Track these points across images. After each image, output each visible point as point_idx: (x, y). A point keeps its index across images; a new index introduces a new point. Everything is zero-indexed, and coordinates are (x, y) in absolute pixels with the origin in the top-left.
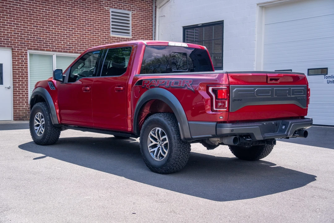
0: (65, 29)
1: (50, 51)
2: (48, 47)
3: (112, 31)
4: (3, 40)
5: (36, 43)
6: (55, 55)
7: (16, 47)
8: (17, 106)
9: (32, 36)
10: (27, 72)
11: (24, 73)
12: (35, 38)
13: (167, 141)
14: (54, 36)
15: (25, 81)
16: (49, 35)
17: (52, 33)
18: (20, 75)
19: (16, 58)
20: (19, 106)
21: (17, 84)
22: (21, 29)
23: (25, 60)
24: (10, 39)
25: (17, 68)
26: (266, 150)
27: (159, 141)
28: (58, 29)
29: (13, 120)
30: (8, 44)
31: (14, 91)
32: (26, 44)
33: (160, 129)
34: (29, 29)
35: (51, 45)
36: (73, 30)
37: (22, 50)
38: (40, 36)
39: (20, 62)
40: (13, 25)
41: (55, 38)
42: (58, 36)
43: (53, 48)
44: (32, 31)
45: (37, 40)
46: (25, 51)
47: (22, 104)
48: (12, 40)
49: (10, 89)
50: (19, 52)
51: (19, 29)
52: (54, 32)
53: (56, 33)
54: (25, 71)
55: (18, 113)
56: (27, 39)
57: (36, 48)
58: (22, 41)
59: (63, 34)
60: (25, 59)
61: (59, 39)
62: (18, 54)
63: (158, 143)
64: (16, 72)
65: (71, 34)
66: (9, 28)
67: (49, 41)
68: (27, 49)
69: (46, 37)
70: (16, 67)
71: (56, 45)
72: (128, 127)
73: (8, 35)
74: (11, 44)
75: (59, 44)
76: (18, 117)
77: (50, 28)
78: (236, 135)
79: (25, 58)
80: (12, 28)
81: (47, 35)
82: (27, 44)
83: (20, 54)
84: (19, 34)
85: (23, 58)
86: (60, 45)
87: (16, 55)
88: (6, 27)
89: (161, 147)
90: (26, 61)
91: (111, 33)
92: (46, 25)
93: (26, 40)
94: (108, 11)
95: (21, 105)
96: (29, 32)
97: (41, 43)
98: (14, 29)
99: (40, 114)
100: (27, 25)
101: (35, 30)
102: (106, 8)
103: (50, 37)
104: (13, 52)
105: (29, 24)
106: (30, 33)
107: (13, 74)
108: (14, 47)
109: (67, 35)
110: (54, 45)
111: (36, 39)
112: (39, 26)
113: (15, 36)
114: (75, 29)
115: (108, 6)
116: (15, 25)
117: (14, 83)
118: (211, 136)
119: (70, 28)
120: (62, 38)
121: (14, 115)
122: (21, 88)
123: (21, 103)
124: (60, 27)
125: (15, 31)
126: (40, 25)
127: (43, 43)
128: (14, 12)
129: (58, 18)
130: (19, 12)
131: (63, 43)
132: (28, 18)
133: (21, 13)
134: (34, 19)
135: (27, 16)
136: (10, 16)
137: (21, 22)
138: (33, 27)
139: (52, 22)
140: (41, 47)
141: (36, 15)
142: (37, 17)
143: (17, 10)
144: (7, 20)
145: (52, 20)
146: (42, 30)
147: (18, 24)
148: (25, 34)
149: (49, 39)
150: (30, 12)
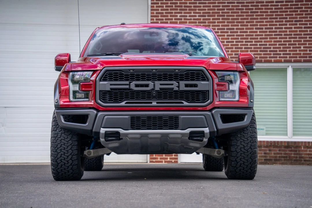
0: (308, 26)
1: (280, 62)
2: (278, 56)
5: (259, 52)
6: (290, 67)
9: (253, 43)
14: (288, 39)
16: (280, 38)
22: (237, 35)
28: (295, 28)
34: (248, 34)
35: (282, 53)
38: (265, 42)
40: (225, 30)
41: (291, 41)
42: (296, 38)
43: (287, 57)
45: (260, 48)
51: (234, 35)
53: (291, 35)
58: (238, 51)
67: (280, 48)
69: (275, 41)
71: (292, 53)
77: (282, 28)
81: (276, 38)
86: (299, 52)
92: (276, 25)
93: (243, 49)
98: (227, 35)
100: (246, 29)
101: (258, 33)
103: (281, 41)
105: (249, 27)
106: (251, 39)
110: (288, 52)
112: (264, 27)
116: (229, 31)
120: (303, 40)
124: (300, 24)
125: (228, 39)
126: (266, 25)
127: (270, 51)
128: (229, 13)
129: (297, 11)
130: (235, 13)
131: (304, 47)
132: (248, 19)
133: (238, 13)
134: (257, 19)
135: (247, 16)
136: (222, 19)
137: (238, 26)
138: (254, 30)
139: (287, 18)
140: (267, 57)
141: (261, 12)
142: (263, 15)
143: (233, 9)
144: (219, 26)
145: (286, 15)
146: (270, 32)
147: (233, 29)
148: (243, 42)
149: (279, 45)
150: (253, 9)
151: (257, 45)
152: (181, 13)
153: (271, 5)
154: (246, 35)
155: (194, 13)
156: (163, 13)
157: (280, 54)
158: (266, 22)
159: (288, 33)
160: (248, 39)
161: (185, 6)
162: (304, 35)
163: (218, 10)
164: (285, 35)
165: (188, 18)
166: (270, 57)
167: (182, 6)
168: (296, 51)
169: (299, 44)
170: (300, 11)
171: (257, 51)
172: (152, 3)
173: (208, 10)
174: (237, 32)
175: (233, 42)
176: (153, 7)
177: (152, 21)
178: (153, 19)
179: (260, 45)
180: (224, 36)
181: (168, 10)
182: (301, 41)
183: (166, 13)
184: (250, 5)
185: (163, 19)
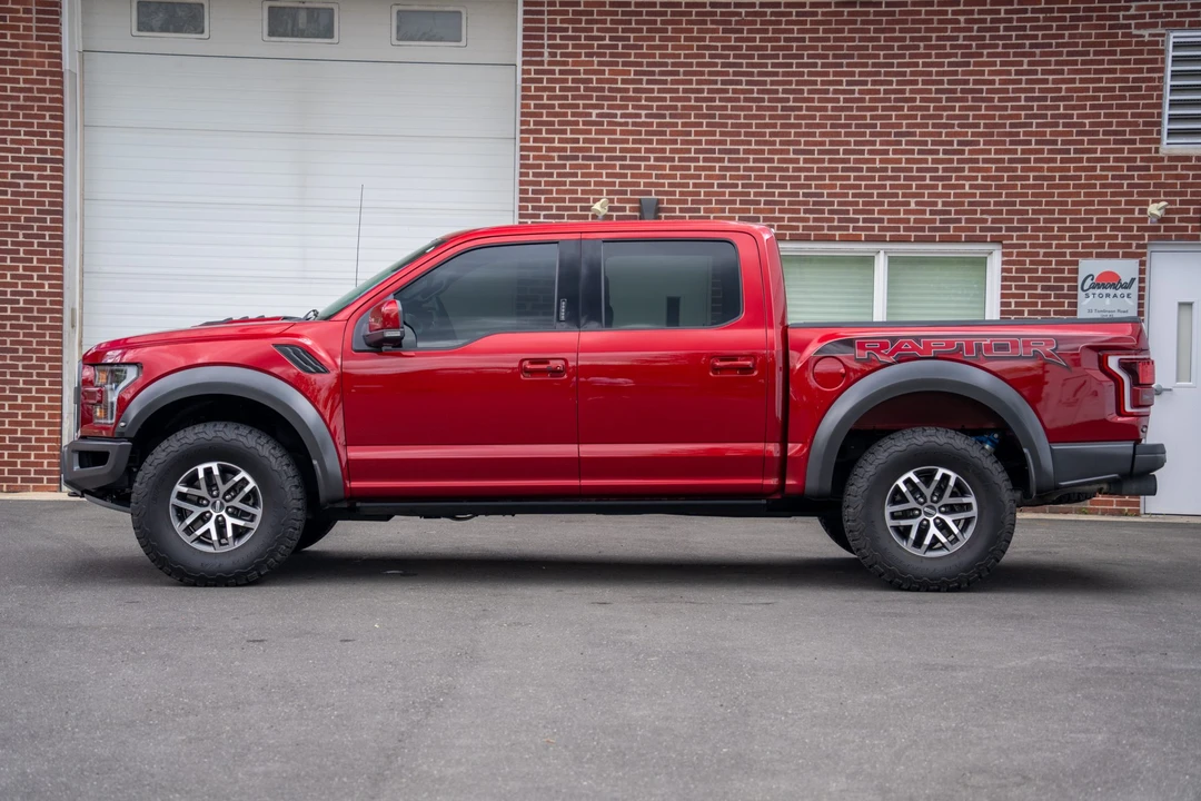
0: (929, 147)
1: (856, 240)
2: (851, 225)
3: (1171, 133)
5: (802, 215)
6: (882, 252)
9: (788, 190)
14: (877, 182)
16: (856, 178)
22: (745, 169)
24: (702, 207)
28: (895, 152)
34: (775, 165)
35: (861, 217)
36: (967, 148)
38: (817, 187)
40: (717, 155)
41: (883, 187)
42: (898, 178)
43: (873, 229)
44: (786, 169)
45: (806, 203)
51: (738, 169)
53: (886, 170)
56: (767, 203)
57: (801, 231)
58: (749, 211)
61: (900, 192)
65: (955, 165)
66: (703, 168)
67: (856, 203)
69: (842, 187)
71: (886, 217)
73: (698, 194)
77: (861, 152)
81: (847, 178)
82: (767, 219)
86: (902, 216)
88: (692, 165)
91: (1165, 139)
92: (847, 143)
93: (762, 206)
94: (1157, 43)
96: (778, 174)
97: (822, 211)
98: (721, 169)
100: (771, 152)
101: (801, 164)
102: (1146, 32)
103: (861, 186)
105: (777, 147)
106: (782, 178)
109: (935, 170)
110: (876, 216)
111: (801, 199)
112: (817, 148)
113: (724, 194)
114: (976, 143)
115: (1155, 25)
116: (727, 157)
119: (950, 143)
120: (915, 183)
124: (908, 143)
125: (724, 177)
127: (831, 212)
128: (725, 108)
129: (902, 108)
130: (742, 108)
131: (917, 204)
132: (774, 126)
133: (750, 108)
134: (799, 126)
135: (771, 117)
136: (708, 125)
137: (749, 143)
138: (792, 156)
139: (875, 126)
140: (822, 228)
141: (808, 109)
142: (814, 117)
143: (738, 100)
144: (699, 142)
145: (872, 118)
146: (831, 161)
147: (737, 151)
148: (760, 186)
149: (854, 195)
150: (787, 100)
151: (797, 195)
152: (602, 107)
153: (835, 91)
154: (770, 169)
155: (634, 107)
156: (553, 106)
157: (857, 220)
158: (822, 134)
159: (878, 165)
160: (774, 178)
161: (611, 90)
162: (919, 170)
163: (697, 100)
164: (869, 170)
165: (619, 120)
166: (830, 228)
167: (603, 90)
168: (898, 212)
169: (904, 195)
170: (910, 109)
171: (798, 211)
172: (524, 81)
173: (672, 99)
174: (747, 160)
175: (736, 186)
176: (529, 89)
177: (524, 127)
178: (528, 123)
179: (805, 195)
180: (713, 169)
181: (566, 98)
182: (910, 187)
183: (561, 106)
184: (780, 88)
185: (552, 123)
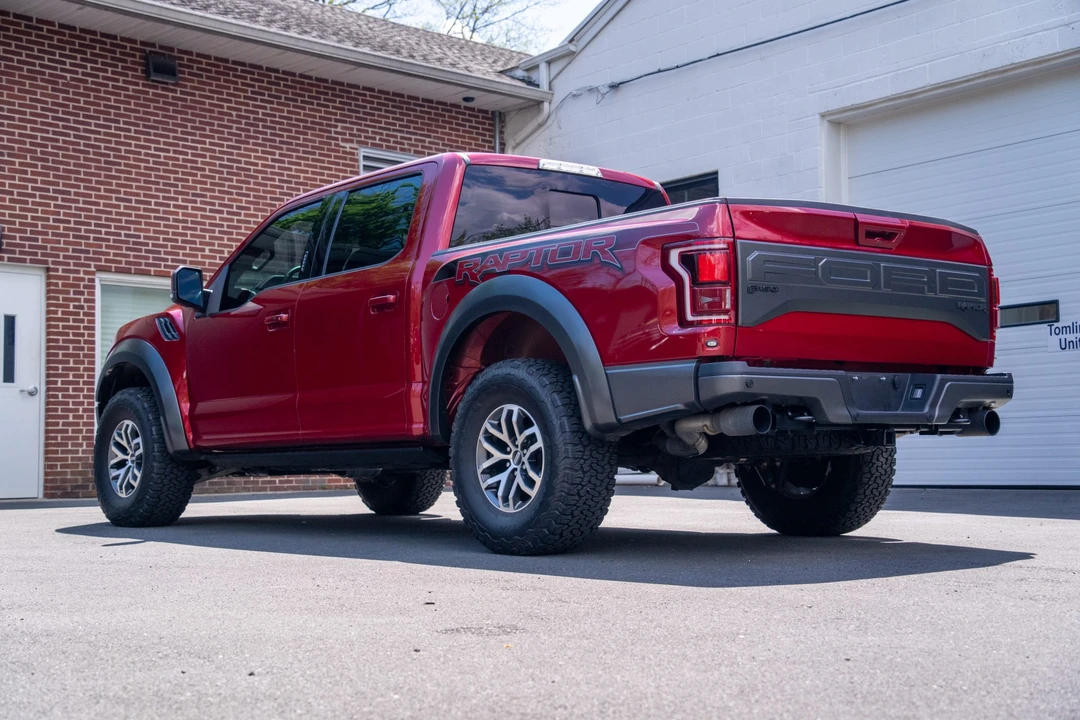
0: (217, 208)
2: (163, 263)
4: (18, 241)
5: (124, 252)
7: (59, 263)
8: (56, 452)
9: (113, 230)
10: (93, 342)
11: (82, 345)
12: (119, 234)
13: (539, 444)
14: (180, 231)
15: (85, 369)
16: (165, 226)
17: (175, 220)
18: (71, 351)
19: (57, 299)
20: (63, 452)
21: (60, 380)
22: (77, 209)
23: (86, 305)
24: (40, 237)
25: (61, 330)
26: (866, 496)
27: (514, 450)
28: (193, 208)
29: (41, 496)
30: (36, 254)
31: (48, 403)
32: (91, 255)
33: (516, 408)
34: (101, 208)
35: (170, 257)
36: (243, 212)
37: (78, 272)
38: (135, 230)
39: (71, 309)
40: (51, 194)
41: (186, 235)
42: (195, 229)
44: (110, 213)
45: (127, 242)
46: (87, 277)
47: (73, 445)
48: (49, 241)
49: (37, 397)
50: (68, 278)
51: (70, 208)
52: (181, 218)
53: (186, 222)
54: (86, 338)
55: (58, 473)
56: (95, 239)
57: (123, 265)
58: (80, 244)
59: (211, 224)
60: (86, 301)
61: (198, 240)
62: (63, 285)
63: (510, 457)
64: (57, 341)
65: (235, 224)
66: (40, 204)
67: (166, 246)
68: (93, 269)
69: (155, 232)
70: (57, 327)
71: (189, 259)
72: (411, 422)
73: (36, 226)
74: (43, 255)
75: (196, 256)
76: (58, 488)
77: (168, 206)
78: (762, 402)
79: (86, 296)
80: (48, 205)
81: (159, 225)
82: (95, 253)
83: (72, 286)
84: (69, 222)
85: (82, 298)
86: (200, 259)
87: (60, 288)
88: (30, 200)
89: (519, 467)
90: (90, 308)
92: (157, 197)
93: (91, 241)
94: (353, 154)
95: (70, 448)
96: (104, 216)
97: (140, 250)
98: (56, 206)
99: (128, 426)
100: (97, 197)
101: (122, 210)
102: (348, 145)
103: (167, 233)
104: (49, 277)
105: (102, 193)
106: (107, 219)
107: (48, 348)
108: (54, 263)
109: (222, 226)
110: (181, 257)
111: (123, 238)
112: (133, 198)
113: (58, 228)
114: (249, 209)
115: (352, 141)
116: (60, 196)
117: (48, 376)
118: (680, 406)
119: (231, 207)
120: (207, 235)
121: (46, 481)
122: (71, 393)
123: (70, 442)
124: (202, 202)
125: (58, 214)
126: (138, 195)
127: (147, 251)
128: (57, 155)
129: (196, 175)
130: (71, 157)
132: (99, 175)
133: (78, 158)
134: (119, 178)
135: (96, 168)
136: (43, 167)
137: (78, 187)
138: (114, 202)
139: (177, 186)
141: (126, 165)
142: (130, 173)
143: (67, 149)
144: (35, 181)
145: (175, 179)
146: (145, 210)
147: (69, 193)
148: (90, 224)
149: (164, 240)
150: (108, 156)
153: (146, 154)
154: (97, 211)
158: (137, 188)
160: (100, 219)
163: (31, 144)
169: (201, 243)
170: (202, 176)
171: (121, 248)
173: (9, 141)
174: (77, 201)
179: (126, 235)
182: (205, 237)
184: (102, 145)
